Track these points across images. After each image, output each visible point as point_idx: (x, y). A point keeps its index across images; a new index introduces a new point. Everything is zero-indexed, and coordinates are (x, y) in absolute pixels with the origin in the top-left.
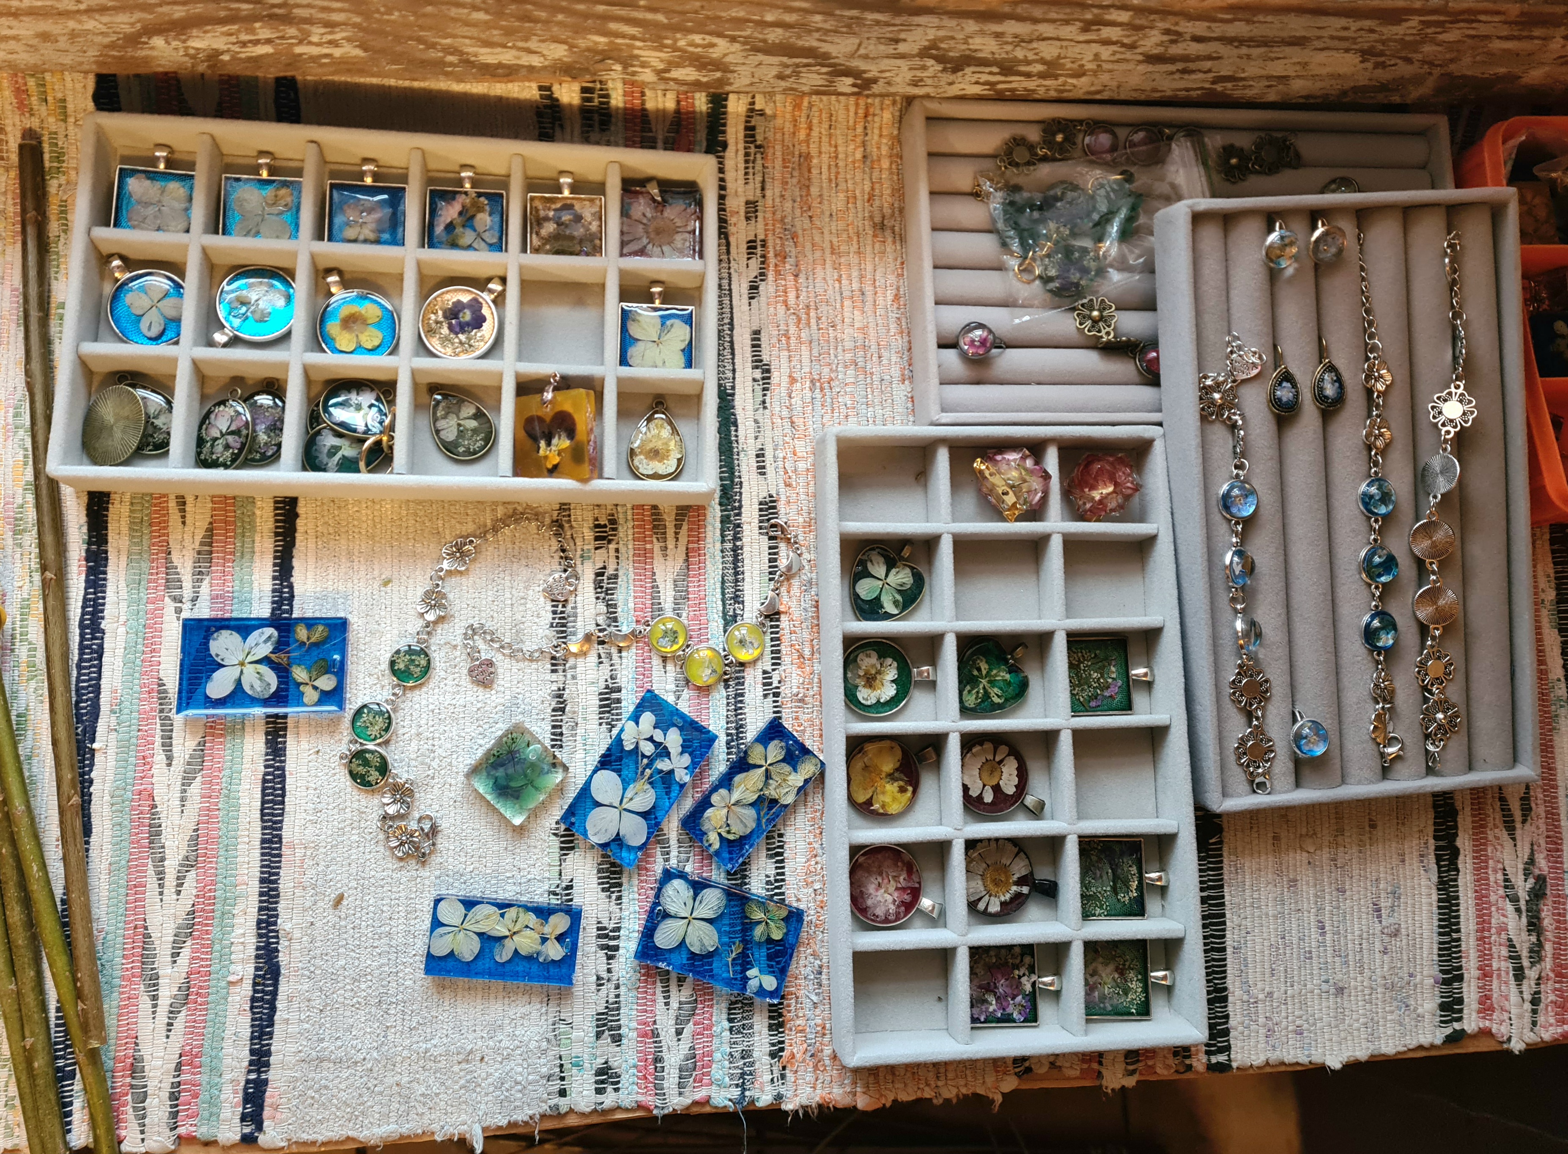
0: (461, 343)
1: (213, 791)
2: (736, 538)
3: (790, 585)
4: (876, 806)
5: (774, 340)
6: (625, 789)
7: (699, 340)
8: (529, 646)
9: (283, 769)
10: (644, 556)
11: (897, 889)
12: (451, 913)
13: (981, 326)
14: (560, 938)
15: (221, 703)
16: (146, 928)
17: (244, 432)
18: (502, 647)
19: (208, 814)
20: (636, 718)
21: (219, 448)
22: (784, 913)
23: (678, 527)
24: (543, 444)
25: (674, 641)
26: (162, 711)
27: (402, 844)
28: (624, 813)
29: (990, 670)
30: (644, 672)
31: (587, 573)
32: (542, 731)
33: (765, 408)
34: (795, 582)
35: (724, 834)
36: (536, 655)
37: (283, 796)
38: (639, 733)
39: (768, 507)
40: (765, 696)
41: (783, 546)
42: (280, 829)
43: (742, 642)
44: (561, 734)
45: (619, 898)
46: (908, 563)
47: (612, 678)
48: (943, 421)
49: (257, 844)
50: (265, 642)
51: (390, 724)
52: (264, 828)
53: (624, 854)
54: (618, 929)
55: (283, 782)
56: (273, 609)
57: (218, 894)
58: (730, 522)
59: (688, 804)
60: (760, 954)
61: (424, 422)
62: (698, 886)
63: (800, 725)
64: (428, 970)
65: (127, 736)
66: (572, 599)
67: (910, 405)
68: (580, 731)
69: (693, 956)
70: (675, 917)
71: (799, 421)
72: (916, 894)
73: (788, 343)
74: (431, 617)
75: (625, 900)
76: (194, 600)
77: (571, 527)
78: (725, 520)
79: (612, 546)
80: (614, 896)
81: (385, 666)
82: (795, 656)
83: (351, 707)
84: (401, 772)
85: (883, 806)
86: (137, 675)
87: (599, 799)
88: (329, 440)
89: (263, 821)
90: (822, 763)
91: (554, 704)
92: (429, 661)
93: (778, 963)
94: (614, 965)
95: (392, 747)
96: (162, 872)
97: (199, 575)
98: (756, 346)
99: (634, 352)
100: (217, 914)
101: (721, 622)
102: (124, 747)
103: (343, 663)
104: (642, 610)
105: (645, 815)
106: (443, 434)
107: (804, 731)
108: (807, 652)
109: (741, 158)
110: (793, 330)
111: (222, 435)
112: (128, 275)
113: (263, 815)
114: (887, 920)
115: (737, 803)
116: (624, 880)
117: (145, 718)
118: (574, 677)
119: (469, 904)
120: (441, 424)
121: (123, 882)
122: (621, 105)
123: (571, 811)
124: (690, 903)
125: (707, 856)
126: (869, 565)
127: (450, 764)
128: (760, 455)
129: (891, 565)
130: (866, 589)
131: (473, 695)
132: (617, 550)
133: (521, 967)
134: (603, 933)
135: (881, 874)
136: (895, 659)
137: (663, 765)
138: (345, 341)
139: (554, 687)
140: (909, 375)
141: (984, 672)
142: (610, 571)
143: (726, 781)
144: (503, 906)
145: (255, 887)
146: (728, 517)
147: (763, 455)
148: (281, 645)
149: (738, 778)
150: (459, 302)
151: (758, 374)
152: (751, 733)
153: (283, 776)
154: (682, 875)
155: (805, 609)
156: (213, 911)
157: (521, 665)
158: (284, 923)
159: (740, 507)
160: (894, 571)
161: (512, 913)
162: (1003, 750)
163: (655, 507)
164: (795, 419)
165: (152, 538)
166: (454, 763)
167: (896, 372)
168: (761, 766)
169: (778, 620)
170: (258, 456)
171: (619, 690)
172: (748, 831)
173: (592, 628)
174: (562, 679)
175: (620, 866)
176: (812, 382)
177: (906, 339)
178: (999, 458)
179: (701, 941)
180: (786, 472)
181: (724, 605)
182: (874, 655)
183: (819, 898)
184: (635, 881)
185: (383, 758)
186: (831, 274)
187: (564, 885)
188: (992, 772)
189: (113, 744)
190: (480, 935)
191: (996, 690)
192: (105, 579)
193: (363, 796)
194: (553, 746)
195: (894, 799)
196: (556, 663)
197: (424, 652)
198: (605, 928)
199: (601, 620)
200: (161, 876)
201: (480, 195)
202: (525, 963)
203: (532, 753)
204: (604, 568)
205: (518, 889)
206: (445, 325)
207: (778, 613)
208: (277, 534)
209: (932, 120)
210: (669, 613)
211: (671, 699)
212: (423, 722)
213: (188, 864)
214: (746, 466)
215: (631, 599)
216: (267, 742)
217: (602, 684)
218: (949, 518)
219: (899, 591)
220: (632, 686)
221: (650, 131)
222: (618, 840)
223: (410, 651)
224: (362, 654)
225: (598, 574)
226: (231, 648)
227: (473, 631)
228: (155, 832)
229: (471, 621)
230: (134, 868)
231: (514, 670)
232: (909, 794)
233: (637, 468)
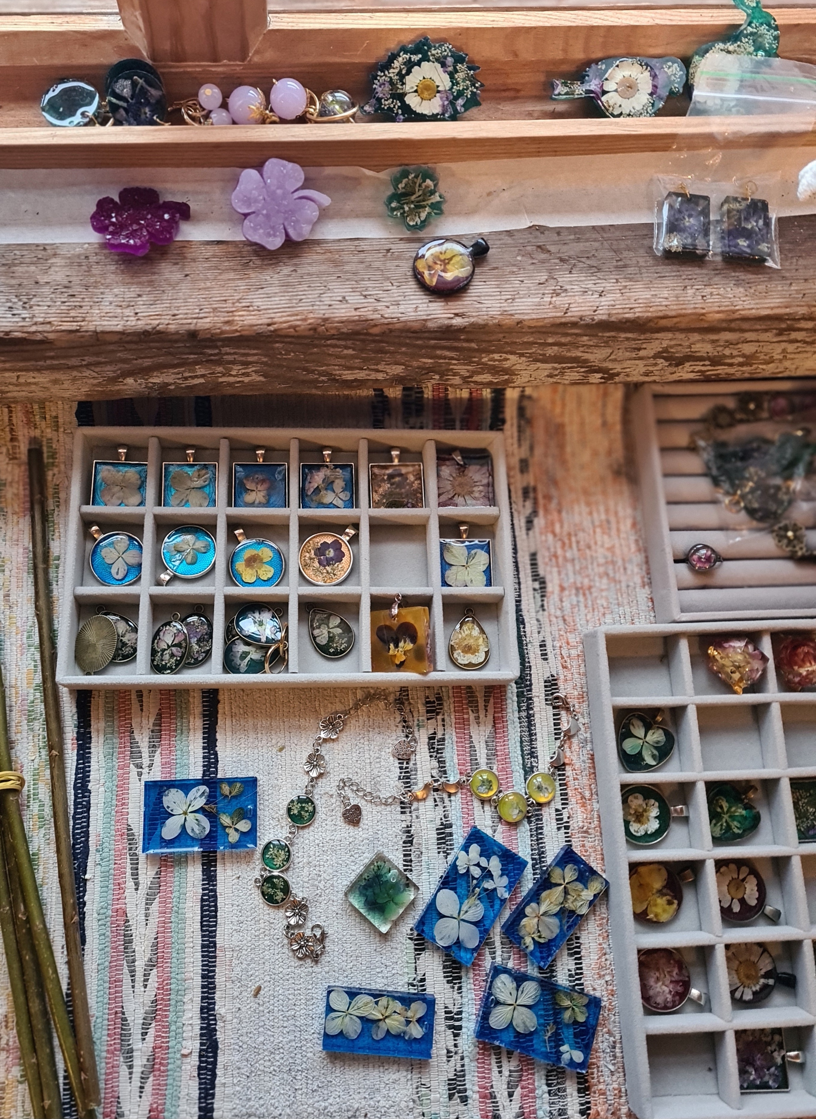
0: (328, 572)
1: (167, 908)
2: (529, 708)
3: (571, 743)
4: (651, 916)
5: (547, 560)
6: (461, 904)
7: (495, 563)
8: (385, 794)
9: (215, 891)
10: (463, 724)
11: (671, 982)
12: (340, 1001)
13: (705, 547)
14: (419, 1021)
15: (170, 843)
16: (123, 1013)
17: (184, 645)
18: (365, 795)
19: (164, 926)
20: (466, 848)
21: (167, 657)
22: (586, 1001)
23: (486, 701)
24: (392, 646)
25: (490, 789)
26: (130, 849)
27: (301, 947)
28: (462, 923)
29: (730, 807)
30: (468, 813)
31: (422, 737)
32: (397, 858)
33: (544, 610)
34: (575, 740)
35: (537, 939)
36: (390, 800)
37: (216, 911)
38: (469, 860)
39: (551, 684)
40: (559, 829)
41: (563, 713)
42: (215, 936)
43: (539, 788)
44: (411, 861)
45: (460, 988)
46: (661, 726)
47: (445, 817)
48: (684, 619)
49: (199, 948)
50: (201, 796)
51: (289, 856)
52: (203, 936)
53: (462, 954)
54: (460, 1013)
55: (215, 901)
56: (204, 771)
57: (172, 986)
58: (524, 696)
59: (507, 914)
60: (568, 1033)
61: (305, 630)
62: (520, 979)
63: (586, 851)
64: (325, 1046)
65: (107, 869)
66: (413, 757)
67: (650, 604)
68: (424, 858)
69: (518, 1034)
70: (504, 1004)
71: (569, 619)
72: (687, 986)
73: (557, 562)
74: (314, 774)
75: (464, 989)
76: (150, 766)
77: (410, 704)
78: (520, 695)
79: (440, 717)
80: (456, 986)
81: (284, 811)
82: (579, 797)
83: (262, 843)
84: (298, 892)
85: (656, 915)
86: (113, 823)
87: (442, 911)
88: (241, 648)
89: (202, 931)
90: (607, 883)
91: (404, 838)
92: (314, 808)
93: (583, 1040)
94: (460, 1041)
95: (290, 873)
96: (134, 971)
97: (153, 747)
98: (534, 564)
99: (450, 574)
100: (173, 1002)
101: (522, 772)
102: (106, 875)
103: (255, 810)
104: (464, 764)
105: (476, 924)
106: (318, 640)
107: (589, 856)
108: (587, 794)
109: (515, 429)
110: (560, 552)
111: (169, 647)
112: (103, 536)
113: (202, 926)
114: (665, 1007)
115: (545, 914)
116: (463, 974)
117: (120, 855)
118: (417, 817)
119: (352, 994)
120: (316, 632)
121: (107, 979)
122: (430, 397)
123: (422, 922)
124: (514, 992)
125: (523, 954)
126: (631, 728)
127: (332, 885)
128: (543, 646)
129: (648, 728)
130: (630, 746)
131: (347, 831)
132: (443, 720)
133: (390, 1044)
134: (450, 1016)
135: (658, 970)
136: (656, 800)
137: (488, 885)
138: (248, 576)
139: (404, 825)
140: (649, 581)
141: (725, 809)
142: (439, 736)
143: (535, 896)
144: (377, 995)
145: (198, 981)
146: (523, 692)
147: (545, 646)
148: (211, 798)
149: (544, 894)
150: (325, 543)
151: (537, 585)
152: (550, 858)
153: (215, 896)
154: (506, 971)
155: (584, 761)
156: (169, 1000)
157: (379, 808)
158: (221, 1008)
159: (531, 685)
160: (650, 732)
161: (383, 1001)
162: (745, 870)
163: (470, 687)
164: (566, 617)
165: (120, 721)
166: (335, 884)
167: (638, 580)
168: (561, 885)
169: (564, 770)
170: (193, 661)
171: (450, 826)
172: (554, 935)
173: (429, 780)
174: (409, 818)
175: (459, 963)
176: (577, 589)
177: (643, 555)
178: (726, 645)
179: (524, 1023)
180: (563, 658)
181: (523, 759)
182: (640, 796)
183: (610, 987)
184: (471, 975)
185: (286, 882)
186: (585, 509)
187: (419, 978)
188: (737, 889)
189: (98, 874)
190: (361, 1018)
191: (735, 823)
192: (90, 753)
193: (271, 910)
194: (405, 870)
195: (664, 911)
196: (404, 807)
197: (309, 801)
198: (451, 1012)
199: (435, 773)
200: (132, 973)
201: (336, 466)
202: (394, 1040)
203: (392, 876)
204: (435, 733)
205: (385, 981)
206: (316, 561)
207: (564, 764)
208: (204, 716)
209: (657, 396)
210: (484, 767)
211: (489, 832)
212: (312, 853)
213: (152, 964)
214: (533, 653)
215: (455, 757)
216: (204, 871)
217: (438, 822)
218: (692, 692)
219: (656, 748)
220: (459, 823)
221: (451, 414)
222: (458, 943)
223: (300, 800)
224: (267, 803)
225: (430, 739)
226: (178, 802)
227: (344, 783)
228: (128, 940)
229: (342, 776)
230: (114, 967)
231: (374, 812)
232: (675, 906)
233: (457, 660)
